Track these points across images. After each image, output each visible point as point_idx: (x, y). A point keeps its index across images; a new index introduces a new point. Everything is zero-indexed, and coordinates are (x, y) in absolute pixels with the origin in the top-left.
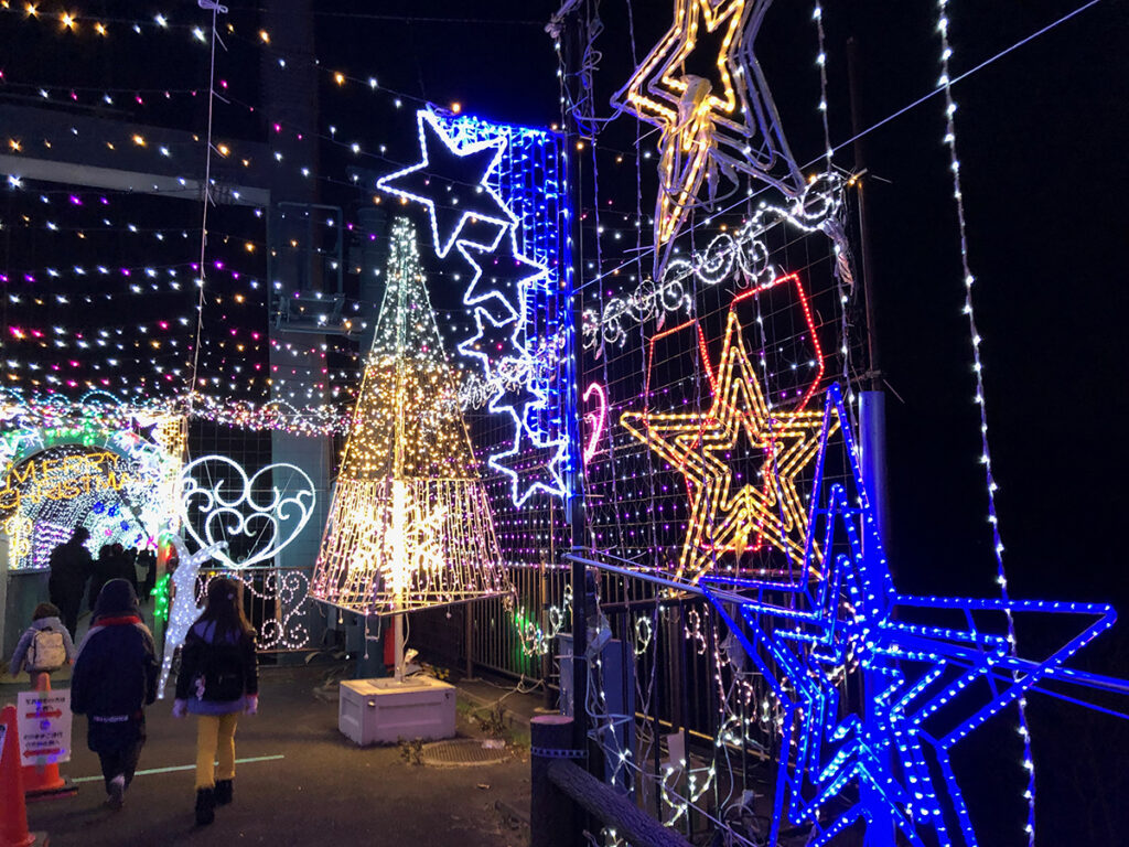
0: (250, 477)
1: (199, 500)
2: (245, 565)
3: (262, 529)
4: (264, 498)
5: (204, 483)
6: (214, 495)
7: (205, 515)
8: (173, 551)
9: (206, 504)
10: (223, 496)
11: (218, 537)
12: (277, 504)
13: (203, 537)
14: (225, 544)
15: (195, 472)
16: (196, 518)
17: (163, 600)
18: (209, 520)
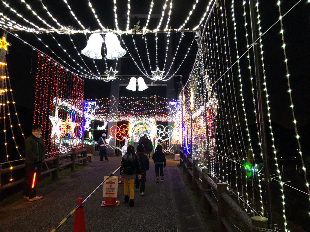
0: (165, 127)
1: (158, 131)
2: (164, 140)
3: (167, 135)
4: (167, 131)
5: (159, 129)
6: (160, 130)
7: (159, 133)
8: (155, 138)
9: (159, 132)
10: (161, 130)
11: (161, 136)
12: (169, 132)
13: (159, 137)
14: (161, 137)
15: (157, 127)
16: (158, 134)
17: (154, 145)
18: (159, 134)
